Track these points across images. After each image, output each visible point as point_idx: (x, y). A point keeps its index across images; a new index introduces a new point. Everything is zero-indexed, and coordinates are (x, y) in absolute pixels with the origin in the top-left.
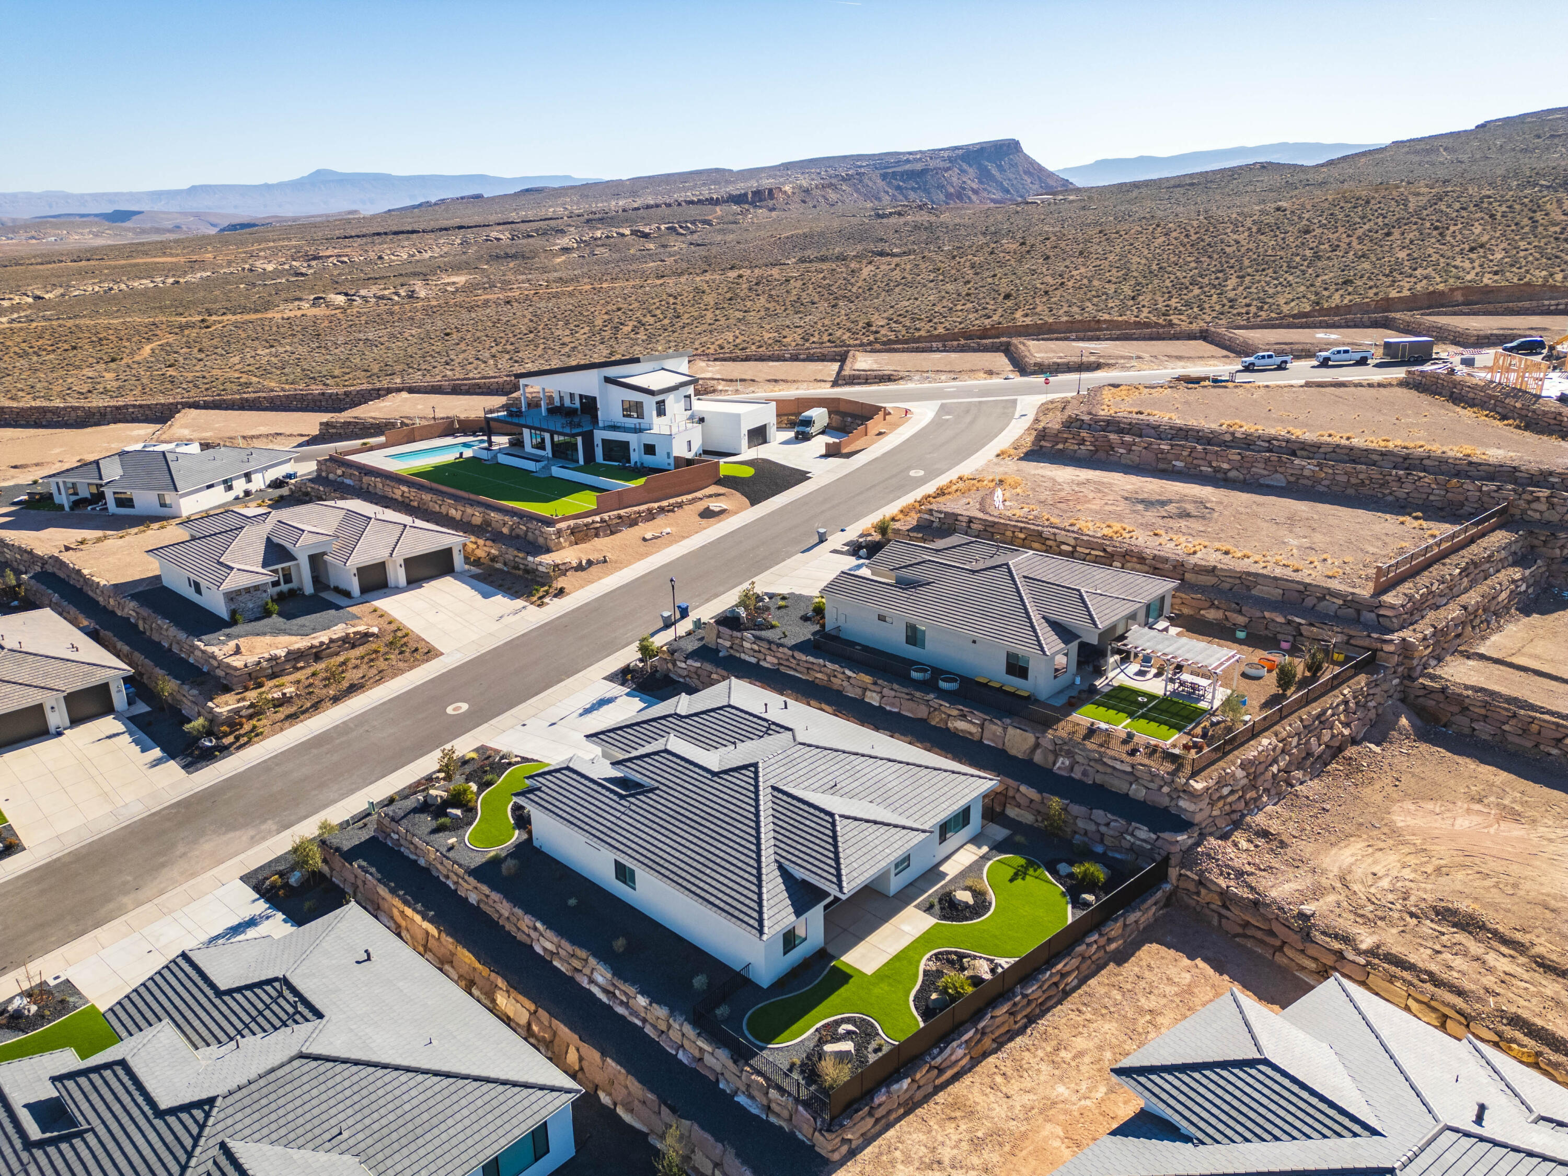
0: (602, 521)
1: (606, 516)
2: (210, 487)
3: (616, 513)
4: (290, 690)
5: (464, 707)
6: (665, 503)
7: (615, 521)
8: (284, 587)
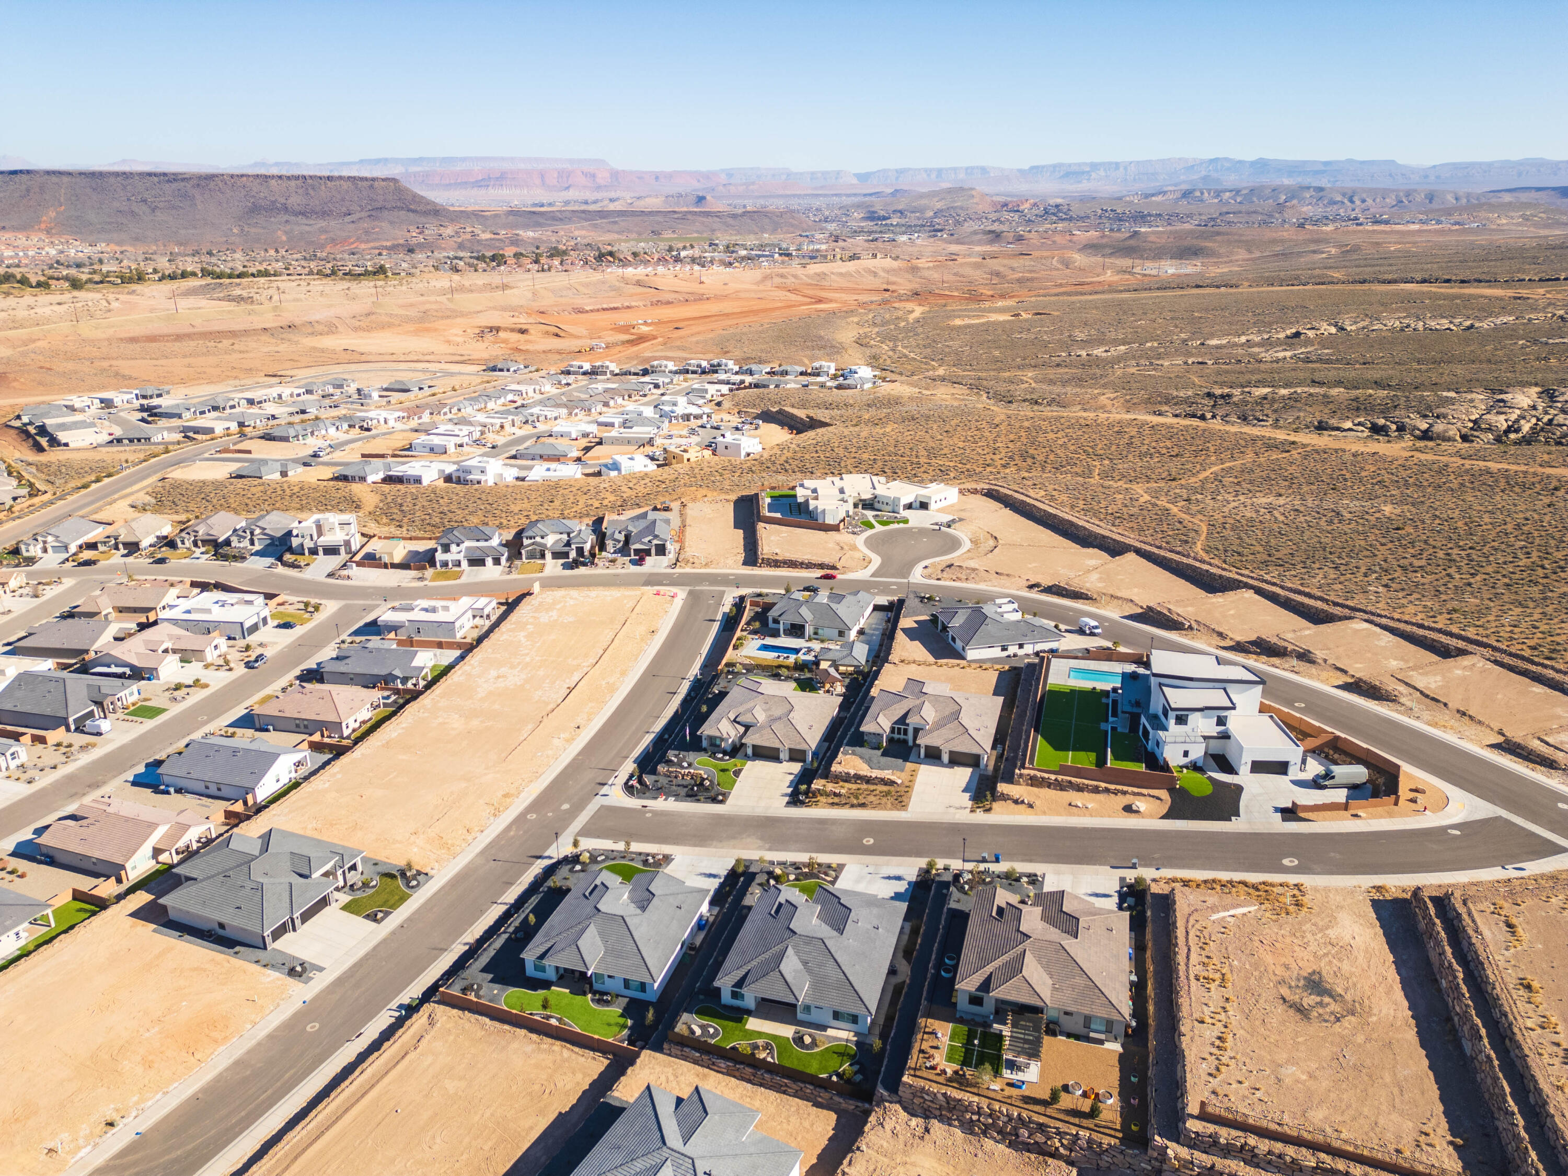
0: (1056, 780)
1: (1060, 778)
2: (992, 647)
3: (1069, 779)
4: (843, 791)
5: (872, 840)
6: (1112, 787)
7: (1066, 783)
8: (902, 736)
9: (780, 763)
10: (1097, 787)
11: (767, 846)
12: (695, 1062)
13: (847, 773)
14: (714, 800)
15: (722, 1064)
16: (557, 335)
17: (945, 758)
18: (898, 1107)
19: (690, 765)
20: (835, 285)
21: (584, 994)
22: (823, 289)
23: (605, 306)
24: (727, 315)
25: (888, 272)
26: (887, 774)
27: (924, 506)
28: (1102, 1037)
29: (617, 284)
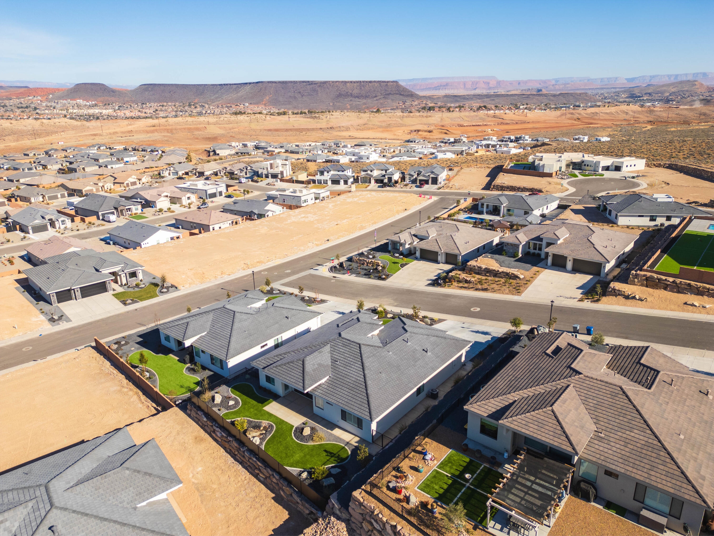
0: (674, 282)
2: (642, 216)
3: (688, 282)
4: (473, 279)
5: (478, 309)
8: (537, 251)
9: (439, 263)
11: (396, 304)
12: (203, 427)
13: (478, 267)
14: (380, 278)
15: (219, 433)
16: (446, 133)
17: (569, 265)
19: (374, 257)
20: (602, 118)
21: (184, 362)
22: (595, 119)
23: (474, 124)
24: (536, 128)
25: (634, 112)
26: (515, 271)
27: (618, 168)
29: (483, 117)
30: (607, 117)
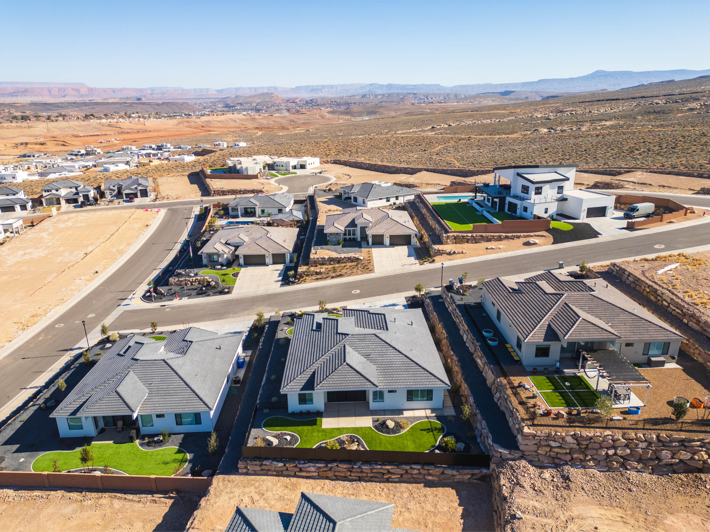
0: (472, 236)
1: (474, 235)
2: (381, 199)
3: (481, 234)
4: (322, 270)
5: (358, 291)
7: (478, 238)
8: (352, 237)
9: (268, 265)
10: (500, 236)
13: (322, 258)
14: (222, 292)
17: (387, 241)
18: (523, 463)
19: (196, 275)
20: (216, 126)
21: (131, 440)
22: (211, 127)
24: (162, 137)
25: (241, 120)
26: (352, 255)
27: (303, 167)
28: (662, 359)
29: (97, 126)
30: (220, 124)
